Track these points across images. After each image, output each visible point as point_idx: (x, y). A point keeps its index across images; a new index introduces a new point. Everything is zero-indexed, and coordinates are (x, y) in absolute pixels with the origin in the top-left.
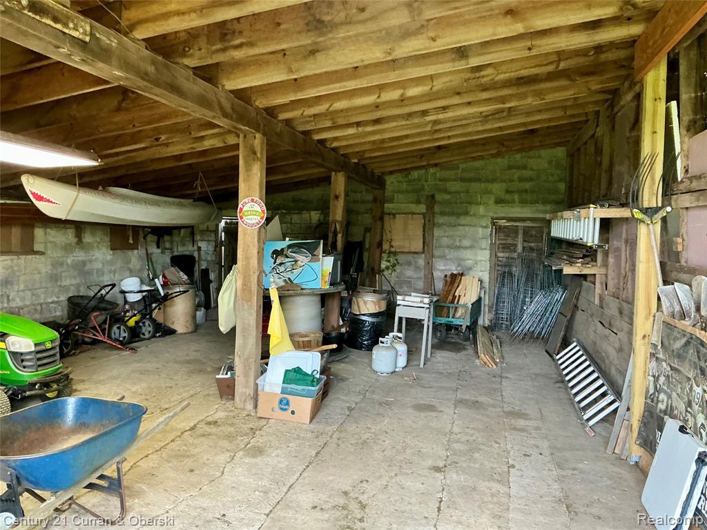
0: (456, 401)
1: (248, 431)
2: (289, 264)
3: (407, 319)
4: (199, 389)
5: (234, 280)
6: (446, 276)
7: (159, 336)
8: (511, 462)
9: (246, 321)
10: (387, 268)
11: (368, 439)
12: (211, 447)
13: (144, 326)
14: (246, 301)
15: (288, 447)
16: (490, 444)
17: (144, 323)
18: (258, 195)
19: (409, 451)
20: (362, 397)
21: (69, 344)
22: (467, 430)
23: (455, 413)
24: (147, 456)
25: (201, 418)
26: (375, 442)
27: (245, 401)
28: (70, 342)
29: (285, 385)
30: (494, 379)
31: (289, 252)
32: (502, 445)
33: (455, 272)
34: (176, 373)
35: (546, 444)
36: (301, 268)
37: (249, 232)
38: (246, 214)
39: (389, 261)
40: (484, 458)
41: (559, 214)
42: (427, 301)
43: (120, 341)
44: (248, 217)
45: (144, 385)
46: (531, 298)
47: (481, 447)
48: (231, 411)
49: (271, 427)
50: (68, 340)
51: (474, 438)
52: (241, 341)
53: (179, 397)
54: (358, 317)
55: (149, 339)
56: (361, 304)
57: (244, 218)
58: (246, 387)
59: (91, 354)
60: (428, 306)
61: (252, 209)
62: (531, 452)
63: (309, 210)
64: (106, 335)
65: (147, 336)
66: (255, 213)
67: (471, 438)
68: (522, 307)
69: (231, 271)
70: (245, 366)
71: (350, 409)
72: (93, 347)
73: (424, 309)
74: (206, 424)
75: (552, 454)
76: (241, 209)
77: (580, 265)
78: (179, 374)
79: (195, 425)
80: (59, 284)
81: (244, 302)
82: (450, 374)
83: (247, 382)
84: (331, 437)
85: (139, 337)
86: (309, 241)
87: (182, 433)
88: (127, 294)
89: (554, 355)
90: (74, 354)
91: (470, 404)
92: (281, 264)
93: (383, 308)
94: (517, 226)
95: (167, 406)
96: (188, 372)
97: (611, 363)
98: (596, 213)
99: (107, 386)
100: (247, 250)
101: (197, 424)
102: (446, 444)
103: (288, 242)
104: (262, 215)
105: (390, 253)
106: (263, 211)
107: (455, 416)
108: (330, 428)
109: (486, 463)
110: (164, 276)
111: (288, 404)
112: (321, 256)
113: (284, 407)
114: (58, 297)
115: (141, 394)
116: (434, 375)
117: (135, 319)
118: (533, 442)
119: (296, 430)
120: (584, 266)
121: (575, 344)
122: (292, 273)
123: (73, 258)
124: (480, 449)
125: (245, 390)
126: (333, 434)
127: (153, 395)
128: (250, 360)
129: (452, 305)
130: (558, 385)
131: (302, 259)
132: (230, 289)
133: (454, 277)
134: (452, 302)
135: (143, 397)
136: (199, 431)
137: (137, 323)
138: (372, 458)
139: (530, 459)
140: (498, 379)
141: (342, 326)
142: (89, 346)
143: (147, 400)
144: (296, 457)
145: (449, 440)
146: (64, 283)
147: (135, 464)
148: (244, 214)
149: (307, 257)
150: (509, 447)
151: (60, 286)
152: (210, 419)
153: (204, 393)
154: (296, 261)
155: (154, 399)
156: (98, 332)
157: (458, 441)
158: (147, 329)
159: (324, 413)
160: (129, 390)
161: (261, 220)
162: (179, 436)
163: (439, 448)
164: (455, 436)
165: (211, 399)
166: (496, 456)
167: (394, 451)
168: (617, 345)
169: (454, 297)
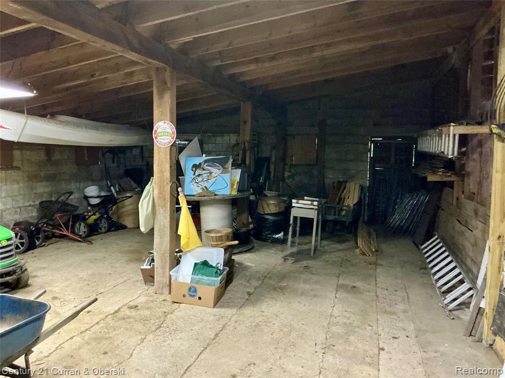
0: (337, 285)
1: (161, 315)
2: (205, 175)
3: (301, 218)
4: (132, 275)
5: (152, 188)
6: (334, 182)
7: (113, 231)
8: (381, 345)
9: (162, 224)
10: (289, 177)
11: (261, 322)
12: (127, 329)
13: (101, 223)
14: (162, 206)
15: (192, 330)
16: (364, 327)
17: (101, 220)
18: (169, 118)
19: (294, 335)
20: (260, 282)
21: (40, 238)
22: (345, 314)
23: (336, 297)
24: (72, 338)
25: (125, 302)
26: (266, 325)
27: (162, 288)
28: (40, 236)
29: (194, 276)
30: (370, 266)
31: (205, 166)
32: (374, 327)
33: (341, 180)
34: (117, 261)
35: (412, 327)
36: (215, 179)
37: (162, 150)
38: (160, 134)
39: (290, 172)
40: (358, 340)
41: (424, 132)
42: (316, 203)
43: (79, 235)
44: (161, 137)
45: (90, 272)
46: (401, 199)
47: (356, 330)
48: (151, 296)
49: (180, 311)
50: (39, 235)
51: (350, 321)
52: (158, 240)
53: (115, 282)
54: (263, 216)
55: (105, 233)
56: (265, 206)
57: (159, 138)
58: (164, 277)
59: (58, 245)
60: (316, 207)
61: (164, 131)
62: (399, 335)
63: (229, 133)
64: (70, 231)
65: (103, 230)
66: (166, 134)
67: (348, 321)
68: (394, 207)
69: (150, 182)
70: (162, 260)
71: (249, 294)
72: (60, 240)
73: (314, 210)
74: (128, 308)
75: (417, 337)
76: (156, 131)
77: (441, 173)
78: (120, 262)
79: (119, 309)
80: (34, 191)
81: (160, 207)
82: (334, 262)
83: (164, 272)
84: (230, 320)
85: (97, 231)
86: (221, 157)
87: (107, 316)
88: (89, 199)
89: (420, 246)
90: (44, 245)
91: (349, 289)
92: (199, 175)
93: (282, 209)
94: (390, 143)
95: (102, 291)
96: (127, 261)
97: (467, 254)
98: (455, 130)
99: (61, 272)
100: (162, 165)
101: (121, 308)
102: (327, 327)
103: (204, 157)
104: (173, 135)
105: (291, 165)
106: (173, 133)
107: (336, 300)
108: (230, 312)
109: (360, 346)
110: (119, 185)
111: (195, 291)
112: (230, 169)
113: (193, 294)
114: (34, 202)
115: (85, 280)
116: (321, 263)
117: (94, 217)
118: (400, 325)
119: (201, 313)
120: (445, 174)
121: (436, 237)
122: (208, 182)
123: (46, 172)
124: (355, 332)
125: (162, 279)
126: (232, 317)
127: (94, 281)
128: (166, 255)
129: (338, 206)
130: (422, 271)
131: (216, 171)
132: (148, 197)
133: (340, 183)
134: (339, 203)
135: (86, 282)
136: (120, 314)
137: (95, 220)
138: (262, 340)
139: (398, 342)
140: (374, 266)
141: (250, 223)
142: (58, 239)
143: (88, 285)
144: (197, 339)
145: (329, 324)
146: (38, 191)
147: (60, 345)
148: (158, 135)
149: (219, 169)
150: (380, 329)
151: (35, 193)
152: (132, 304)
153: (134, 279)
154: (211, 173)
155: (95, 284)
156: (63, 228)
157: (337, 324)
158: (104, 224)
159: (227, 298)
160: (78, 276)
161: (172, 140)
162: (104, 319)
163: (321, 331)
164: (334, 319)
165: (139, 284)
166: (368, 339)
167: (282, 333)
168: (472, 240)
169: (340, 199)
